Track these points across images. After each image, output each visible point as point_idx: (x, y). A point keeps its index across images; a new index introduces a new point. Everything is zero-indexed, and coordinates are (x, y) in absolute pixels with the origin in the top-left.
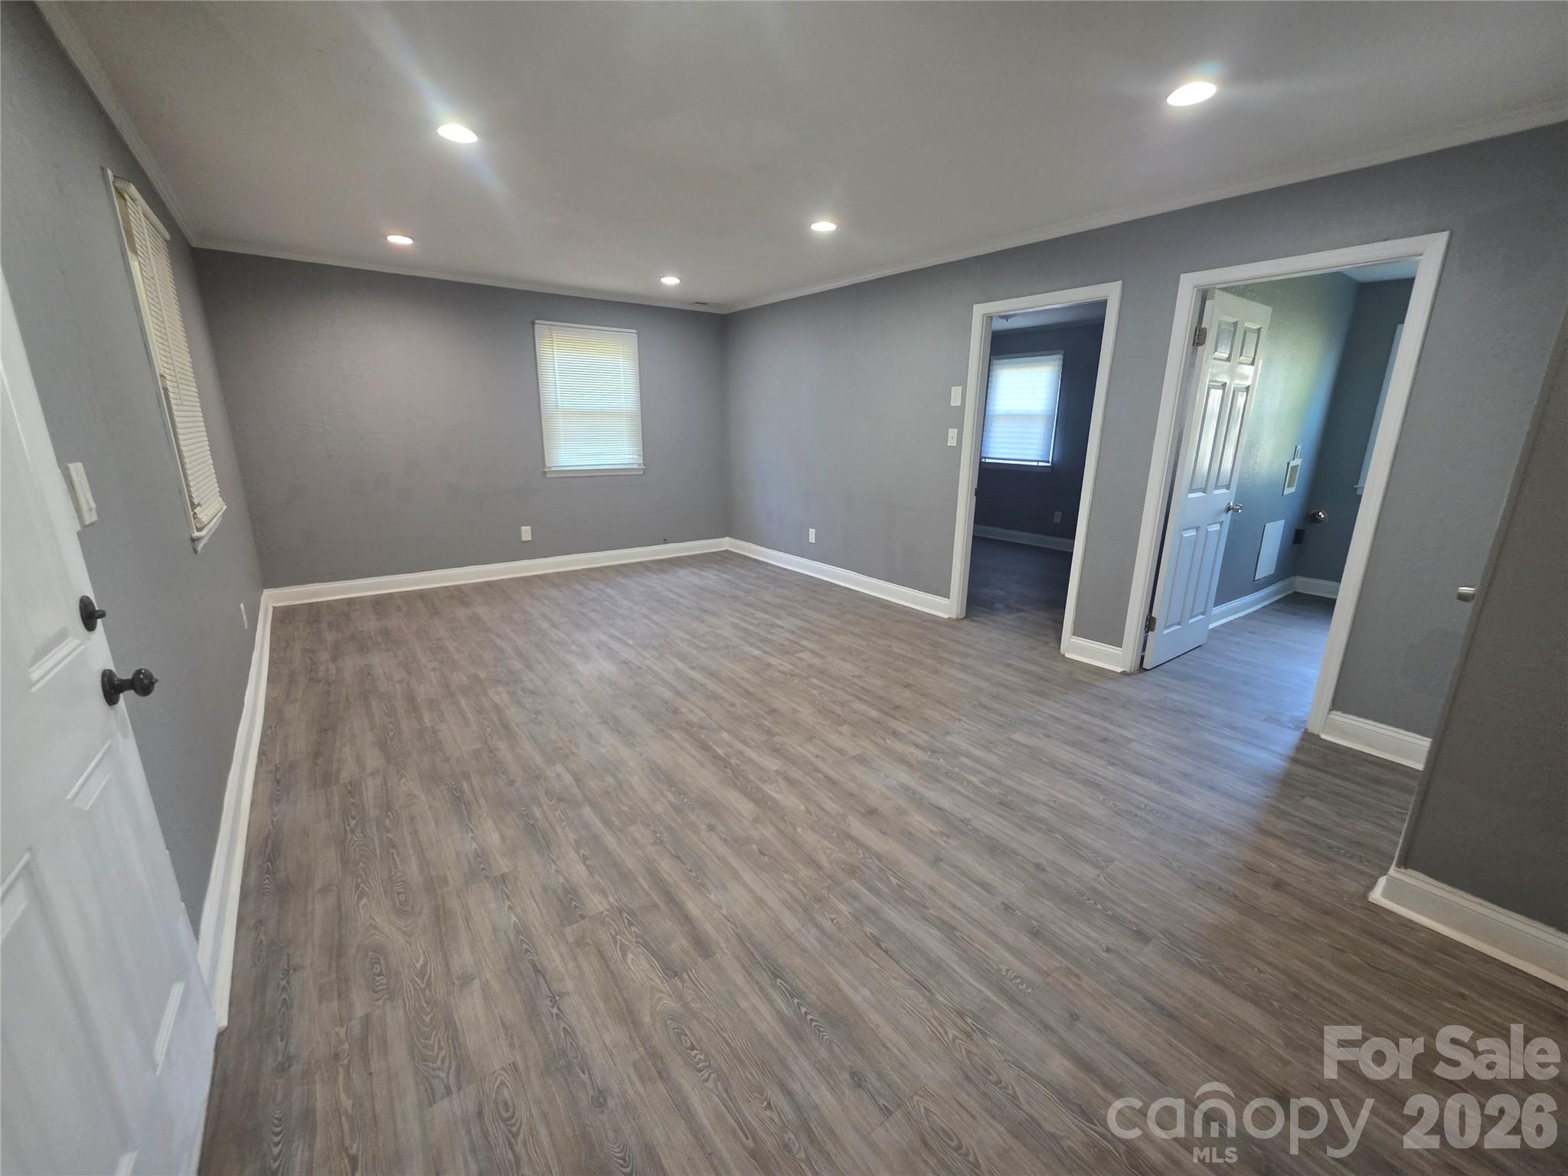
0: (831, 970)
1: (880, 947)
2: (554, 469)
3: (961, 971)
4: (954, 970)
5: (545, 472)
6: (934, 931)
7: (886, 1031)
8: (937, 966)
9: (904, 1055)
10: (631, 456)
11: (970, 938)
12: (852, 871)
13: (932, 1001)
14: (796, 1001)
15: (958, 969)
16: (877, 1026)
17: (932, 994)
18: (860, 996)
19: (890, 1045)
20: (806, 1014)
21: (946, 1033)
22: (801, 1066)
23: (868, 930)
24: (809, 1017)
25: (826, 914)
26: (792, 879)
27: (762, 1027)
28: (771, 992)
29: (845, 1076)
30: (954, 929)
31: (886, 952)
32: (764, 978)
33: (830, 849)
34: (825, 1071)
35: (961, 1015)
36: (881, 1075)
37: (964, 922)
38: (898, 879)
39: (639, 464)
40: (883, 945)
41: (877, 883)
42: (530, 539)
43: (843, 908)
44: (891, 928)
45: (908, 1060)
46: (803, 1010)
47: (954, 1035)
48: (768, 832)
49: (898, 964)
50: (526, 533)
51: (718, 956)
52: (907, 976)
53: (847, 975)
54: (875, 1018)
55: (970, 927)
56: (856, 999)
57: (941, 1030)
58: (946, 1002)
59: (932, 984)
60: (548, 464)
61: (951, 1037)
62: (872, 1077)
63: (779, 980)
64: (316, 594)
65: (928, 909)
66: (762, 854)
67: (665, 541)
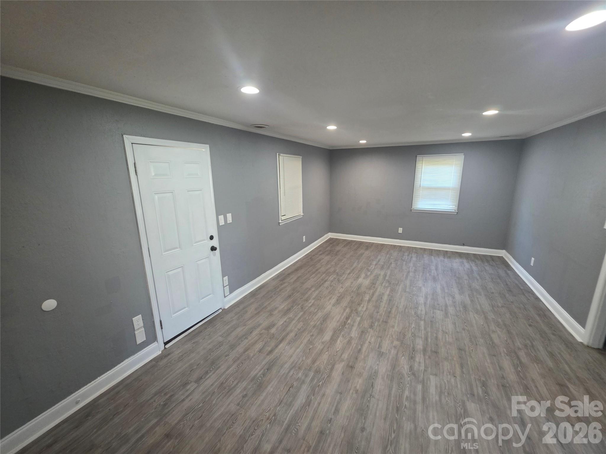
0: (275, 379)
1: (290, 388)
2: (415, 209)
3: (292, 412)
4: (291, 410)
5: (411, 210)
6: (304, 401)
7: (261, 398)
8: (290, 405)
9: (255, 404)
10: (452, 206)
11: (307, 412)
12: (317, 372)
13: (276, 406)
14: (262, 376)
15: (292, 411)
16: (262, 395)
17: (279, 406)
18: (270, 389)
19: (257, 400)
20: (259, 379)
21: (266, 413)
22: (244, 384)
23: (295, 383)
24: (259, 380)
25: (295, 372)
26: (304, 360)
27: (252, 373)
28: (263, 370)
29: (245, 393)
30: (309, 406)
31: (289, 390)
32: (266, 367)
33: (323, 363)
34: (245, 389)
35: (275, 415)
36: (248, 400)
37: (314, 408)
38: (322, 385)
39: (455, 210)
40: (291, 389)
41: (316, 380)
42: (401, 233)
43: (300, 375)
44: (299, 389)
45: (254, 405)
46: (260, 378)
47: (266, 415)
48: (319, 347)
49: (286, 394)
50: (400, 230)
51: (268, 356)
52: (282, 398)
53: (275, 384)
54: (264, 394)
55: (312, 411)
56: (269, 388)
57: (266, 411)
58: (277, 410)
59: (283, 405)
60: (413, 207)
61: (266, 414)
62: (246, 399)
63: (267, 370)
64: (339, 236)
65: (313, 396)
66: (310, 350)
67: (464, 245)
